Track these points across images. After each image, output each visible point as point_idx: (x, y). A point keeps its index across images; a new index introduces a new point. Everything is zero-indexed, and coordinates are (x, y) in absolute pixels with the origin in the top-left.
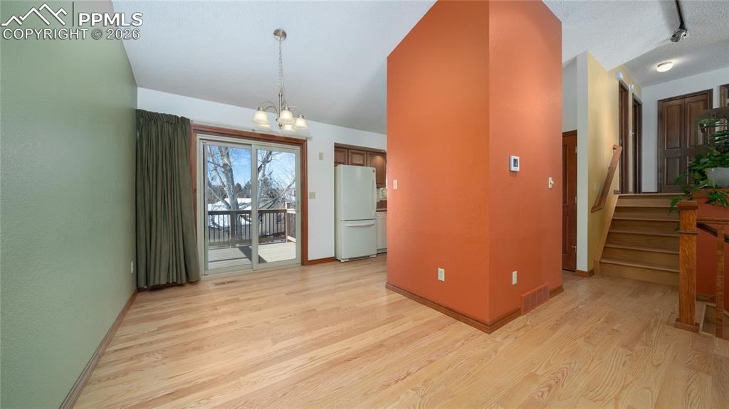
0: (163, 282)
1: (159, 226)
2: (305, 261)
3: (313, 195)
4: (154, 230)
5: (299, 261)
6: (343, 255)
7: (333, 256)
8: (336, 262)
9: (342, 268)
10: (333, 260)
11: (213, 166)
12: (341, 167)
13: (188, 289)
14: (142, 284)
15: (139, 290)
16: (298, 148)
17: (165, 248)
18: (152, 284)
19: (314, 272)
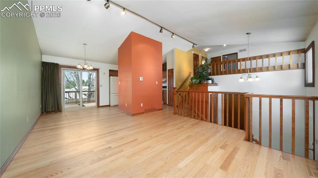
0: (50, 111)
1: (49, 95)
2: (98, 106)
3: (101, 86)
4: (47, 96)
5: (97, 106)
6: (112, 104)
7: (109, 104)
8: (110, 107)
9: (112, 108)
10: (109, 106)
11: (70, 73)
12: (111, 77)
13: (58, 113)
14: (44, 111)
15: (42, 113)
16: (96, 71)
17: (51, 101)
18: (47, 111)
19: (101, 110)
